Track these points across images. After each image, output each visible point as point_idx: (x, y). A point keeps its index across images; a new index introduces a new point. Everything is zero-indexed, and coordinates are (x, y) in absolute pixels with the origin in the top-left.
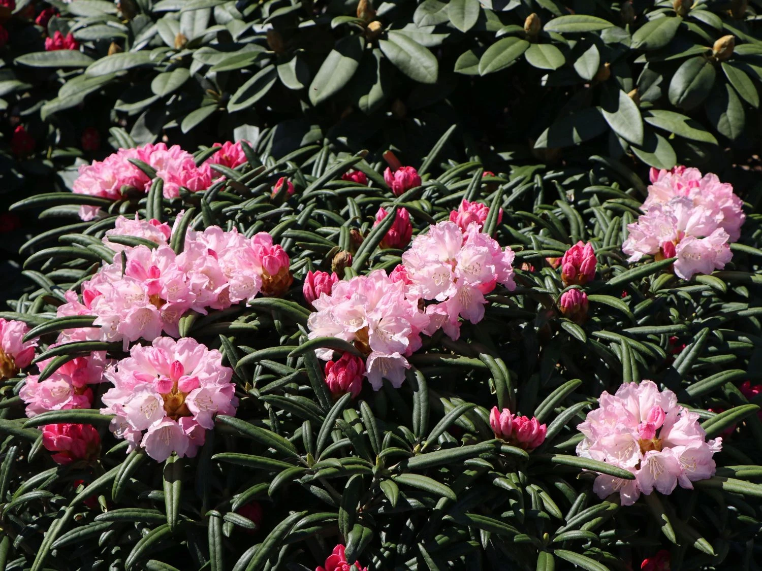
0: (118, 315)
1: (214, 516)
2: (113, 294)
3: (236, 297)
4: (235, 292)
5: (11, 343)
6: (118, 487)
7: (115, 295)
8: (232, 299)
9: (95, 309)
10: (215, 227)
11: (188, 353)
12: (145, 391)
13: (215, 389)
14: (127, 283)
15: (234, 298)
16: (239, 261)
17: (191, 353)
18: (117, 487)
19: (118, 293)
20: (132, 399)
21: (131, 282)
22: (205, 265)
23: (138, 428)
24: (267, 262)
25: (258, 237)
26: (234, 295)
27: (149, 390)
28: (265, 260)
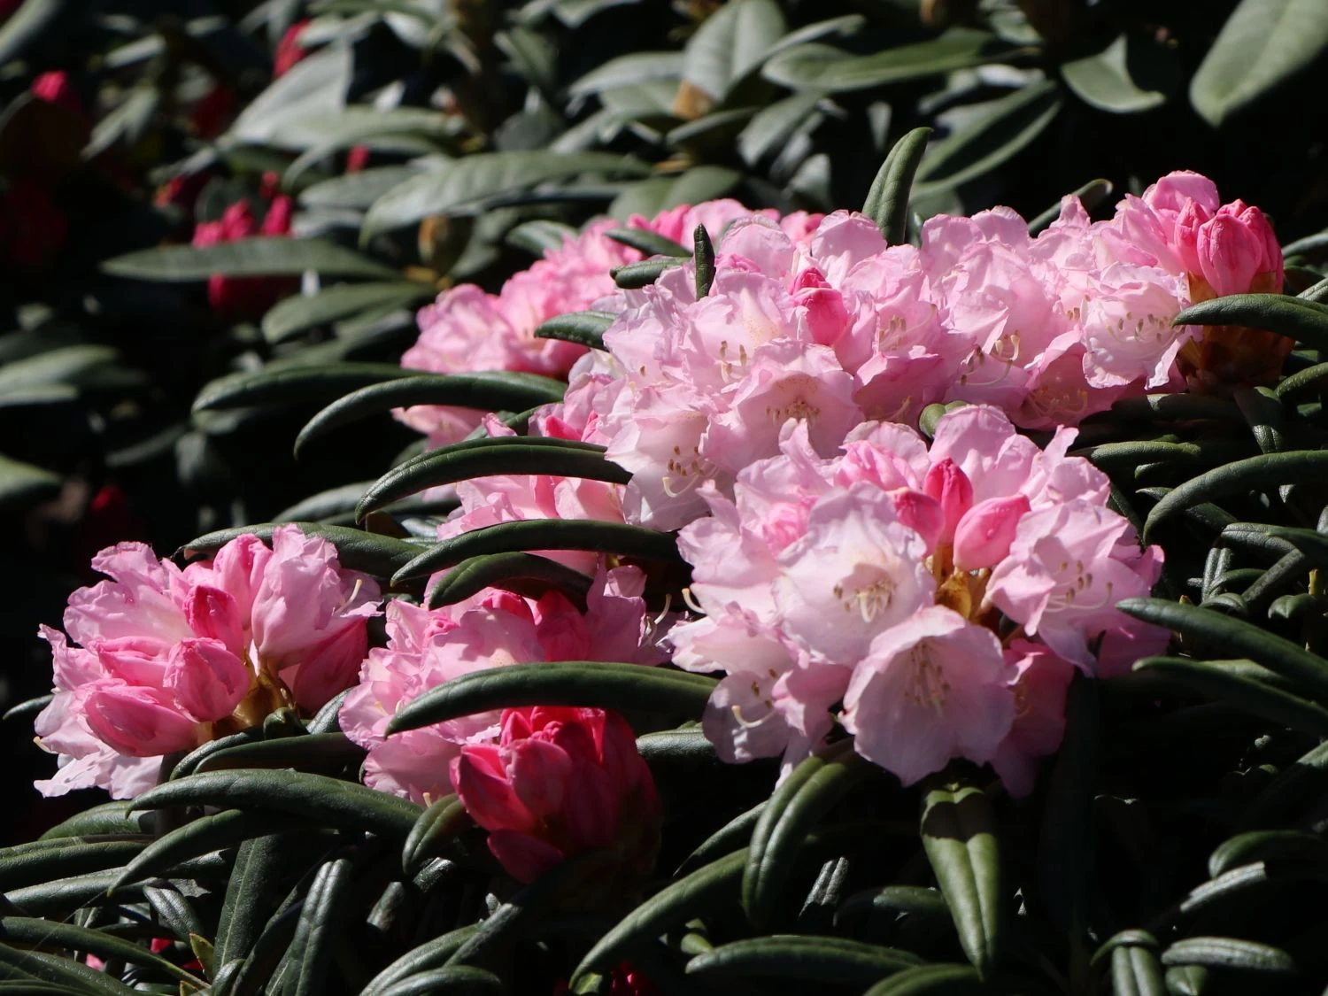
0: (699, 404)
1: (1128, 945)
2: (682, 338)
3: (1110, 369)
4: (1102, 351)
5: (289, 603)
6: (766, 862)
7: (688, 344)
8: (1092, 374)
9: (605, 420)
10: (998, 211)
11: (980, 460)
12: (852, 519)
13: (1093, 544)
14: (728, 302)
15: (1099, 371)
16: (1110, 250)
17: (987, 462)
18: (760, 859)
19: (695, 337)
20: (804, 552)
21: (744, 296)
22: (987, 281)
23: (829, 657)
24: (1213, 242)
25: (1168, 187)
26: (1099, 361)
27: (869, 511)
28: (1207, 232)
